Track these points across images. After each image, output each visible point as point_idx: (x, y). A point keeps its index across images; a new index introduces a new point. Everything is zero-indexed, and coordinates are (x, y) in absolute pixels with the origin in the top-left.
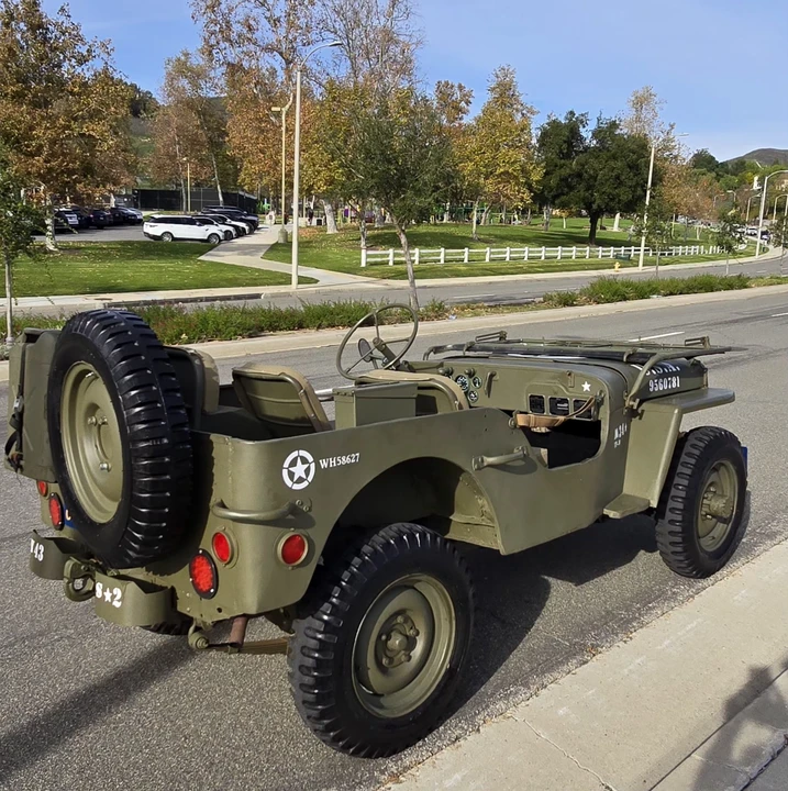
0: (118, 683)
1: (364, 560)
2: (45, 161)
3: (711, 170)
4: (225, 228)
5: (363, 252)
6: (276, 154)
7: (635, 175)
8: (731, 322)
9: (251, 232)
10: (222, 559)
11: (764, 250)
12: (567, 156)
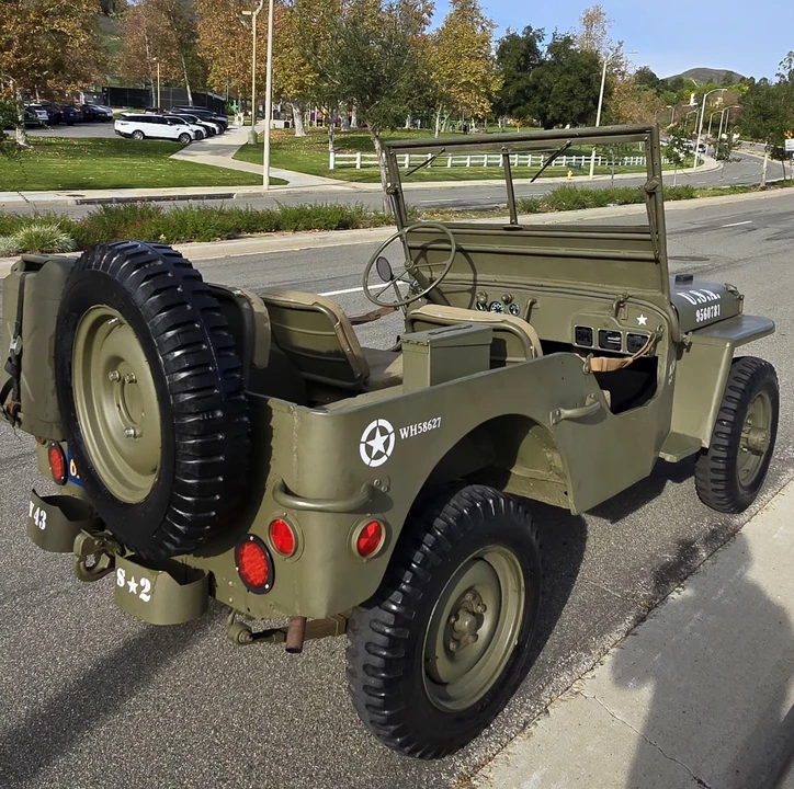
0: (129, 655)
1: (436, 537)
2: (15, 56)
3: (652, 86)
4: (196, 128)
5: (332, 154)
6: (246, 57)
7: (587, 89)
8: (686, 231)
9: (221, 133)
10: (283, 550)
11: (701, 162)
12: (524, 69)
